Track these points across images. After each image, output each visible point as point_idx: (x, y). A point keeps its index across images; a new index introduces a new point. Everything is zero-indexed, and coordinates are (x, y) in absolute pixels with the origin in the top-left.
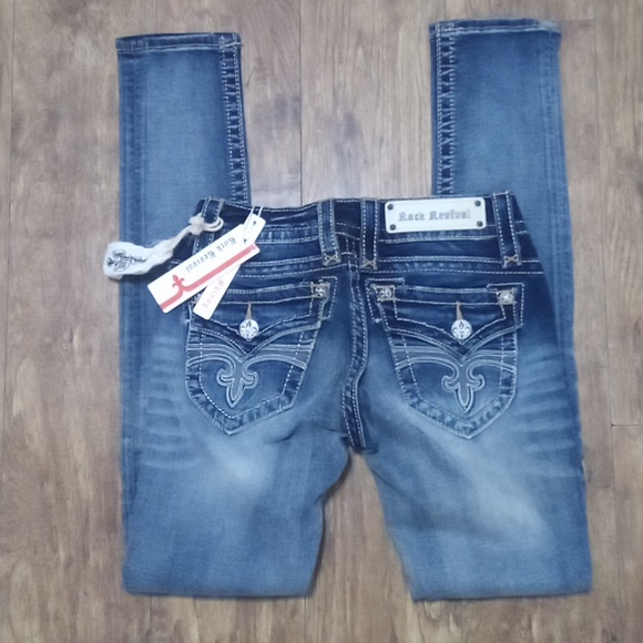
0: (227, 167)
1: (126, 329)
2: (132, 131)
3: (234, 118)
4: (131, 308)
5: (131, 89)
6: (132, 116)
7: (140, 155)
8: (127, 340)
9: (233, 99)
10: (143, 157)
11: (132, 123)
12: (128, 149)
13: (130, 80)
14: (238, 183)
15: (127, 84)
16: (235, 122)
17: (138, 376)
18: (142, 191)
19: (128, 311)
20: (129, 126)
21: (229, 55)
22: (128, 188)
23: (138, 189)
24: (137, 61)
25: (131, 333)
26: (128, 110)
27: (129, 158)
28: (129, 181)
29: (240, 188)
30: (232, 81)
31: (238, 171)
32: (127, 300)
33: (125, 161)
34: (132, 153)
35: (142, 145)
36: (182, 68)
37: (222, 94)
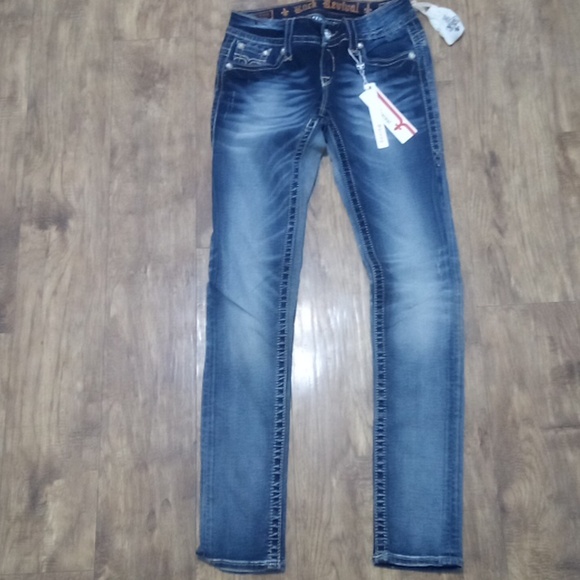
0: (387, 467)
1: (459, 363)
2: (453, 500)
3: (381, 501)
4: (456, 377)
5: (454, 530)
6: (453, 510)
7: (448, 481)
8: (459, 356)
9: (380, 515)
10: (446, 479)
11: (453, 506)
12: (456, 486)
13: (453, 537)
14: (381, 455)
15: (455, 534)
16: (380, 498)
17: (451, 333)
18: (447, 455)
19: (458, 374)
20: (455, 503)
21: (381, 548)
22: (457, 458)
23: (450, 457)
24: (448, 551)
25: (456, 360)
26: (456, 515)
27: (456, 480)
28: (456, 463)
29: (380, 450)
30: (380, 528)
31: (380, 463)
32: (458, 382)
33: (459, 477)
34: (453, 483)
35: (446, 488)
36: (416, 543)
37: (387, 520)
